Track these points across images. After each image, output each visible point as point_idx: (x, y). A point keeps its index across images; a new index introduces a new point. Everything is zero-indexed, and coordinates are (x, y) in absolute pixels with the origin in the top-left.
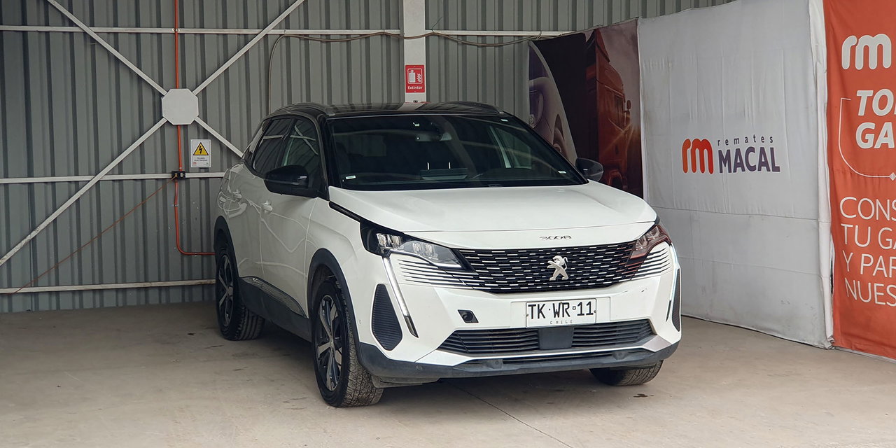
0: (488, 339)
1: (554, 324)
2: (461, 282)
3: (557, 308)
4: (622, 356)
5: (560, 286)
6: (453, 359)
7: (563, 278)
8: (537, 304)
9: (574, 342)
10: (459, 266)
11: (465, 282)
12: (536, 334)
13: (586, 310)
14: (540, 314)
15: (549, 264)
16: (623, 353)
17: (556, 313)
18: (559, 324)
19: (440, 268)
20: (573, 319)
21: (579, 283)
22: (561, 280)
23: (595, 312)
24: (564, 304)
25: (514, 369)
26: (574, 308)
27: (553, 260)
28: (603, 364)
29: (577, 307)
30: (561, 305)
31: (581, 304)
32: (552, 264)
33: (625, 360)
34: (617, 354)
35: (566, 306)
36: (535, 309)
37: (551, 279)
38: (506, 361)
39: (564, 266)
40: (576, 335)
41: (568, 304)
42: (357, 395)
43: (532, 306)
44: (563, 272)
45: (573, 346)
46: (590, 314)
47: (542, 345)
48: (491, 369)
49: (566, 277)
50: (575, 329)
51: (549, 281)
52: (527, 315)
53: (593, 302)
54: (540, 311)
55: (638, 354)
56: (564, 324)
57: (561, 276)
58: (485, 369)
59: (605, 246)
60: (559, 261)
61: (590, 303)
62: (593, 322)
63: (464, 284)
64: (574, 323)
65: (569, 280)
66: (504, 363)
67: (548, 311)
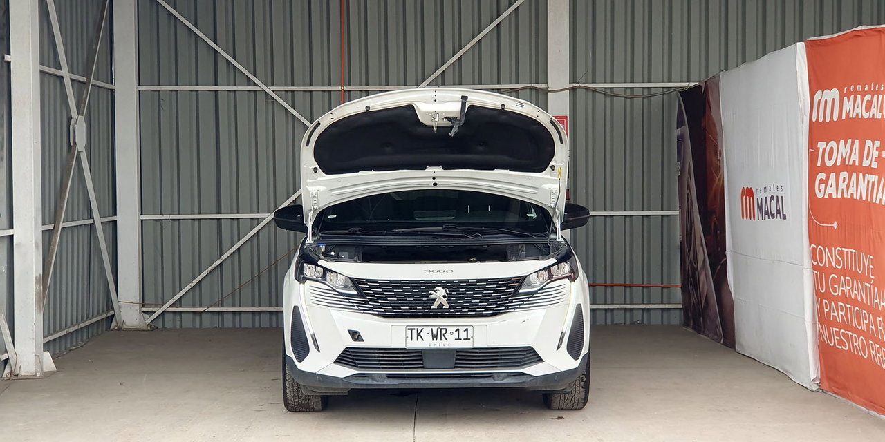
0: (375, 357)
1: (432, 346)
2: (354, 306)
3: (435, 332)
4: (501, 378)
5: (441, 313)
6: (344, 372)
7: (444, 307)
8: (416, 328)
9: (456, 363)
10: (356, 293)
11: (358, 306)
12: (420, 354)
13: (463, 335)
14: (419, 337)
15: (431, 294)
16: (501, 375)
17: (435, 337)
18: (437, 347)
19: (341, 294)
20: (451, 343)
21: (459, 312)
22: (442, 308)
23: (472, 337)
24: (441, 329)
25: (395, 383)
26: (452, 333)
27: (434, 291)
28: (481, 384)
29: (454, 333)
30: (439, 330)
31: (458, 330)
32: (433, 294)
33: (503, 381)
34: (496, 375)
35: (444, 331)
36: (415, 332)
37: (432, 307)
38: (390, 377)
39: (444, 297)
40: (458, 358)
41: (446, 329)
42: (297, 401)
43: (412, 330)
44: (444, 301)
45: (456, 367)
46: (467, 339)
47: (426, 363)
48: (375, 383)
49: (446, 306)
50: (457, 352)
51: (430, 309)
52: (407, 338)
53: (470, 329)
54: (419, 334)
55: (517, 377)
56: (442, 347)
57: (441, 305)
58: (370, 382)
59: (486, 281)
60: (440, 292)
61: (467, 330)
62: (471, 346)
63: (356, 308)
64: (452, 346)
65: (449, 308)
66: (389, 378)
67: (426, 334)
